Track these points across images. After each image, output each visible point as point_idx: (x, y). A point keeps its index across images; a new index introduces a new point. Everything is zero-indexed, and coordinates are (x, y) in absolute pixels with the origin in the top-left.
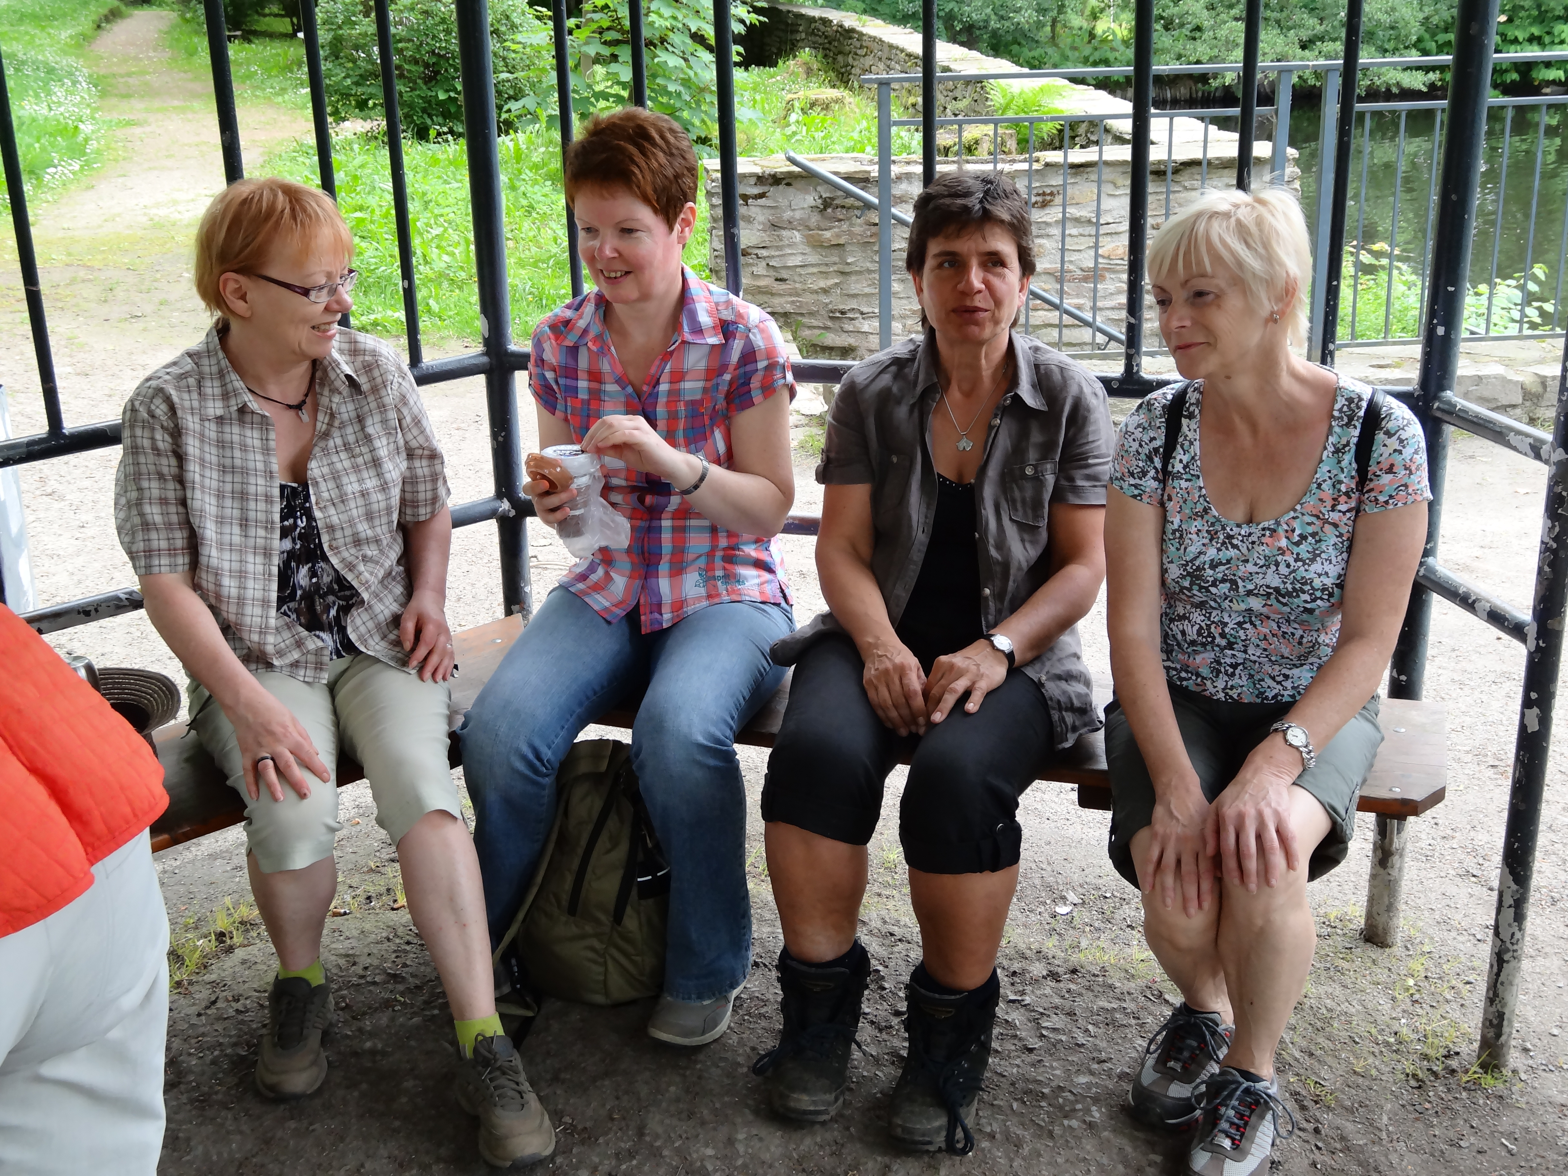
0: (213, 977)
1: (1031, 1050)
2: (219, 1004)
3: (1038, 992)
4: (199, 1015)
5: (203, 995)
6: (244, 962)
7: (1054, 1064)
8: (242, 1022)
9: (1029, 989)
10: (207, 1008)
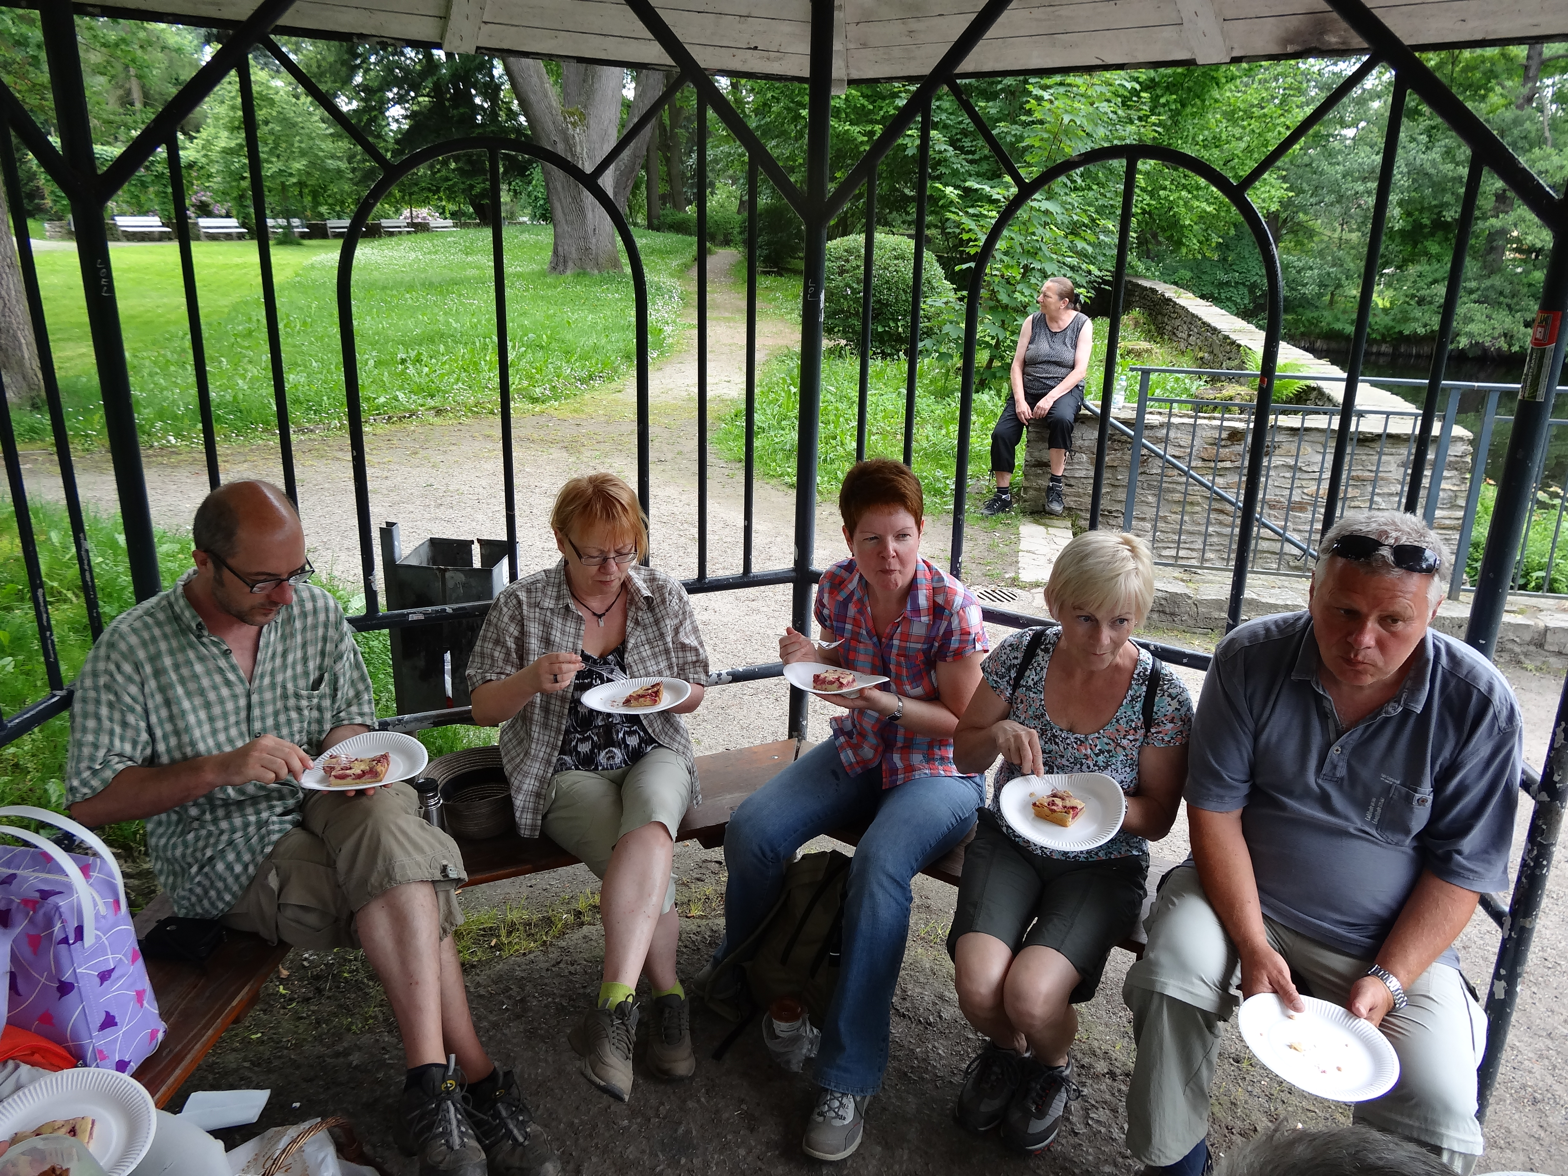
0: (564, 944)
1: (1076, 1134)
2: (561, 965)
3: (1096, 1086)
4: (547, 970)
5: (554, 955)
6: (585, 937)
7: (1090, 1150)
8: (571, 981)
9: (1089, 1082)
10: (554, 966)
